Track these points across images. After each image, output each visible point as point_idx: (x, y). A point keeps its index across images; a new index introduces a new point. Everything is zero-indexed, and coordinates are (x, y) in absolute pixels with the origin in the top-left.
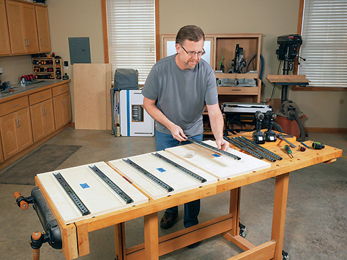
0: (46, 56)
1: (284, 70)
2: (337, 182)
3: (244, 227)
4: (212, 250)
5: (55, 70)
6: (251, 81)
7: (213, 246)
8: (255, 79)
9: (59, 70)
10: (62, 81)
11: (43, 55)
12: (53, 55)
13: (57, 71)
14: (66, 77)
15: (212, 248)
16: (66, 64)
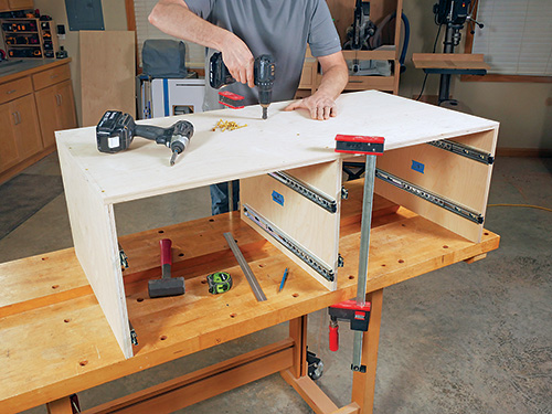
0: (25, 16)
1: (446, 43)
2: (518, 259)
3: (318, 361)
4: (254, 403)
5: (42, 41)
6: (383, 65)
7: (259, 394)
8: (392, 62)
9: (48, 41)
10: (56, 61)
11: (20, 14)
12: (37, 14)
13: (46, 43)
14: (63, 53)
15: (254, 398)
16: (61, 30)
